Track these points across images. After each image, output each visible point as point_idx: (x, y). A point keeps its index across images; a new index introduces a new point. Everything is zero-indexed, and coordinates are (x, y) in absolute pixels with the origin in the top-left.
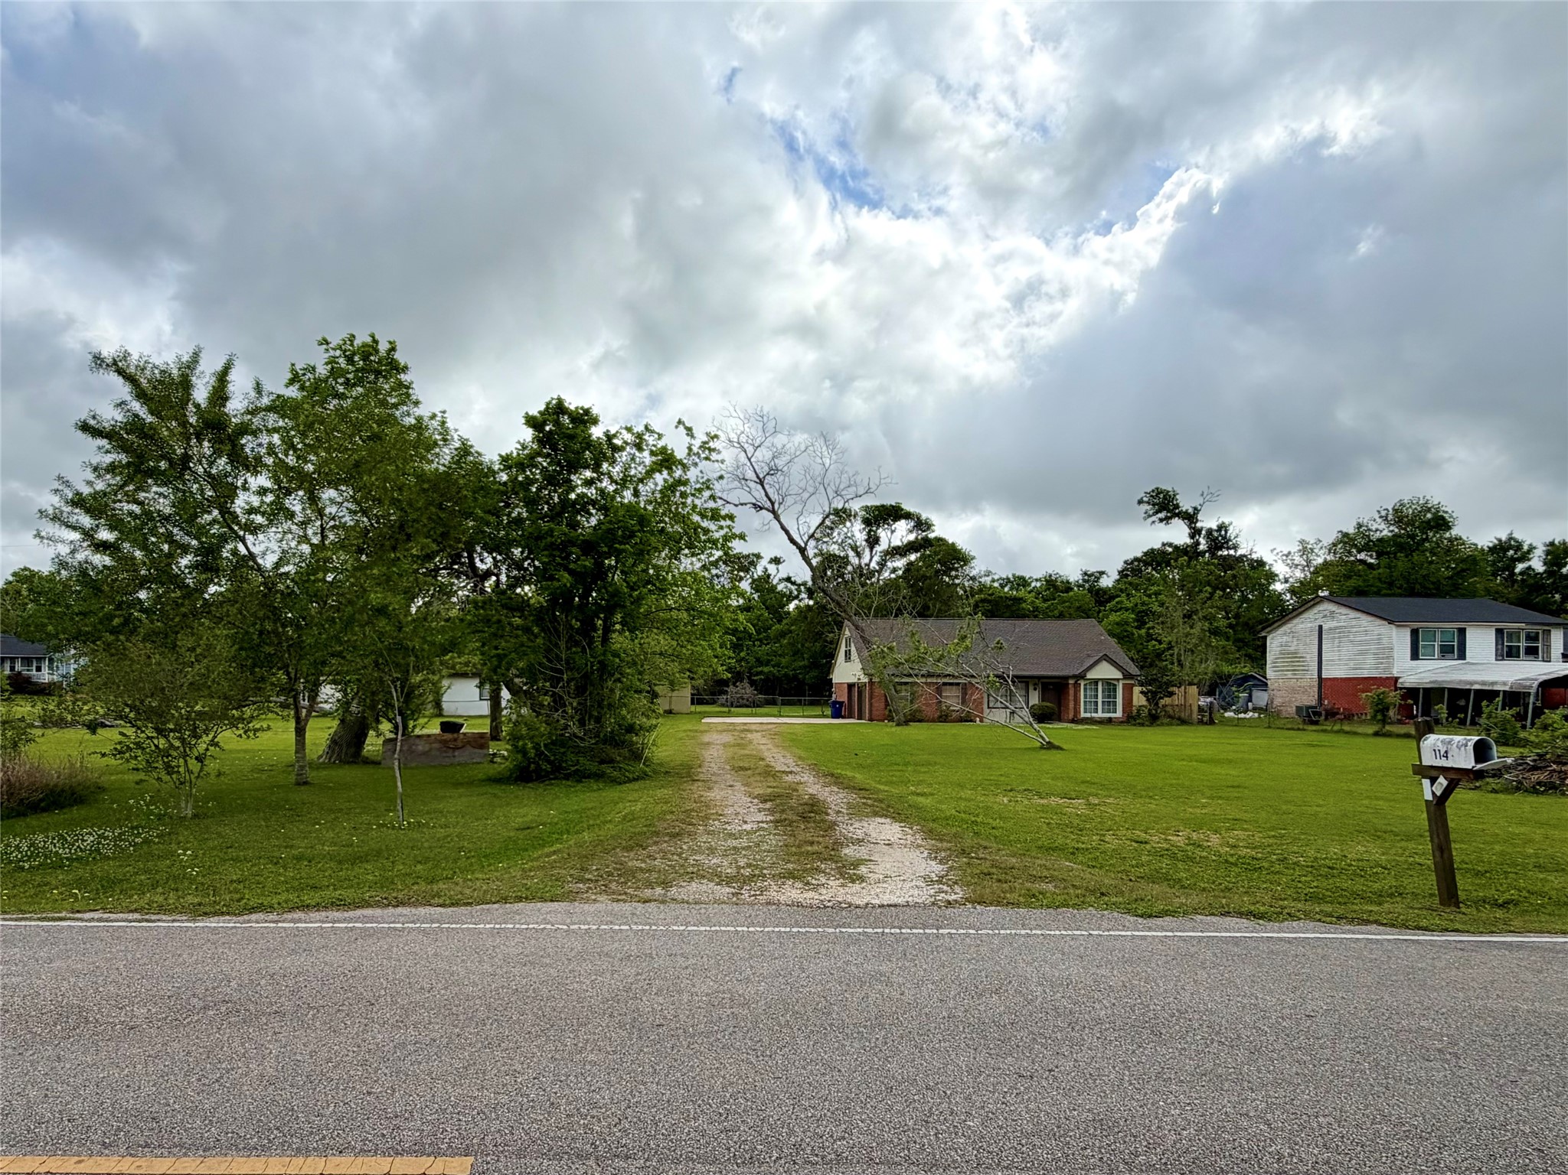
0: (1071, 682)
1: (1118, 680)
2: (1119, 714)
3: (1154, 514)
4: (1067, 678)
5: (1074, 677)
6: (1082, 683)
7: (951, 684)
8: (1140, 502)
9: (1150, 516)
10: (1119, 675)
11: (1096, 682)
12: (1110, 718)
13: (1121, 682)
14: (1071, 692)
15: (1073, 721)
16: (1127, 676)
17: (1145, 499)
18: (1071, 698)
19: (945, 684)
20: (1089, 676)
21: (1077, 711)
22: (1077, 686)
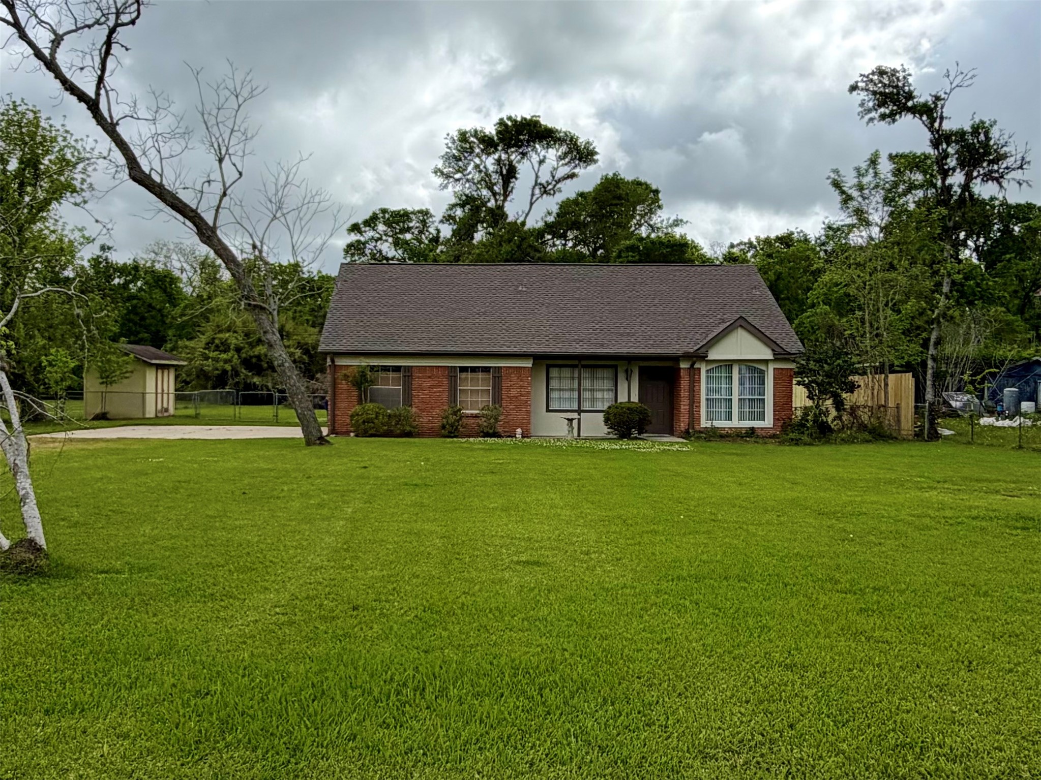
0: (684, 365)
1: (766, 362)
2: (768, 422)
3: (874, 109)
4: (676, 359)
5: (687, 356)
6: (704, 368)
7: (474, 370)
8: (854, 88)
9: (869, 111)
10: (767, 354)
11: (728, 364)
12: (753, 429)
13: (771, 367)
14: (684, 383)
15: (686, 435)
16: (781, 355)
17: (861, 85)
18: (684, 393)
19: (463, 369)
20: (713, 355)
21: (694, 417)
22: (694, 373)
